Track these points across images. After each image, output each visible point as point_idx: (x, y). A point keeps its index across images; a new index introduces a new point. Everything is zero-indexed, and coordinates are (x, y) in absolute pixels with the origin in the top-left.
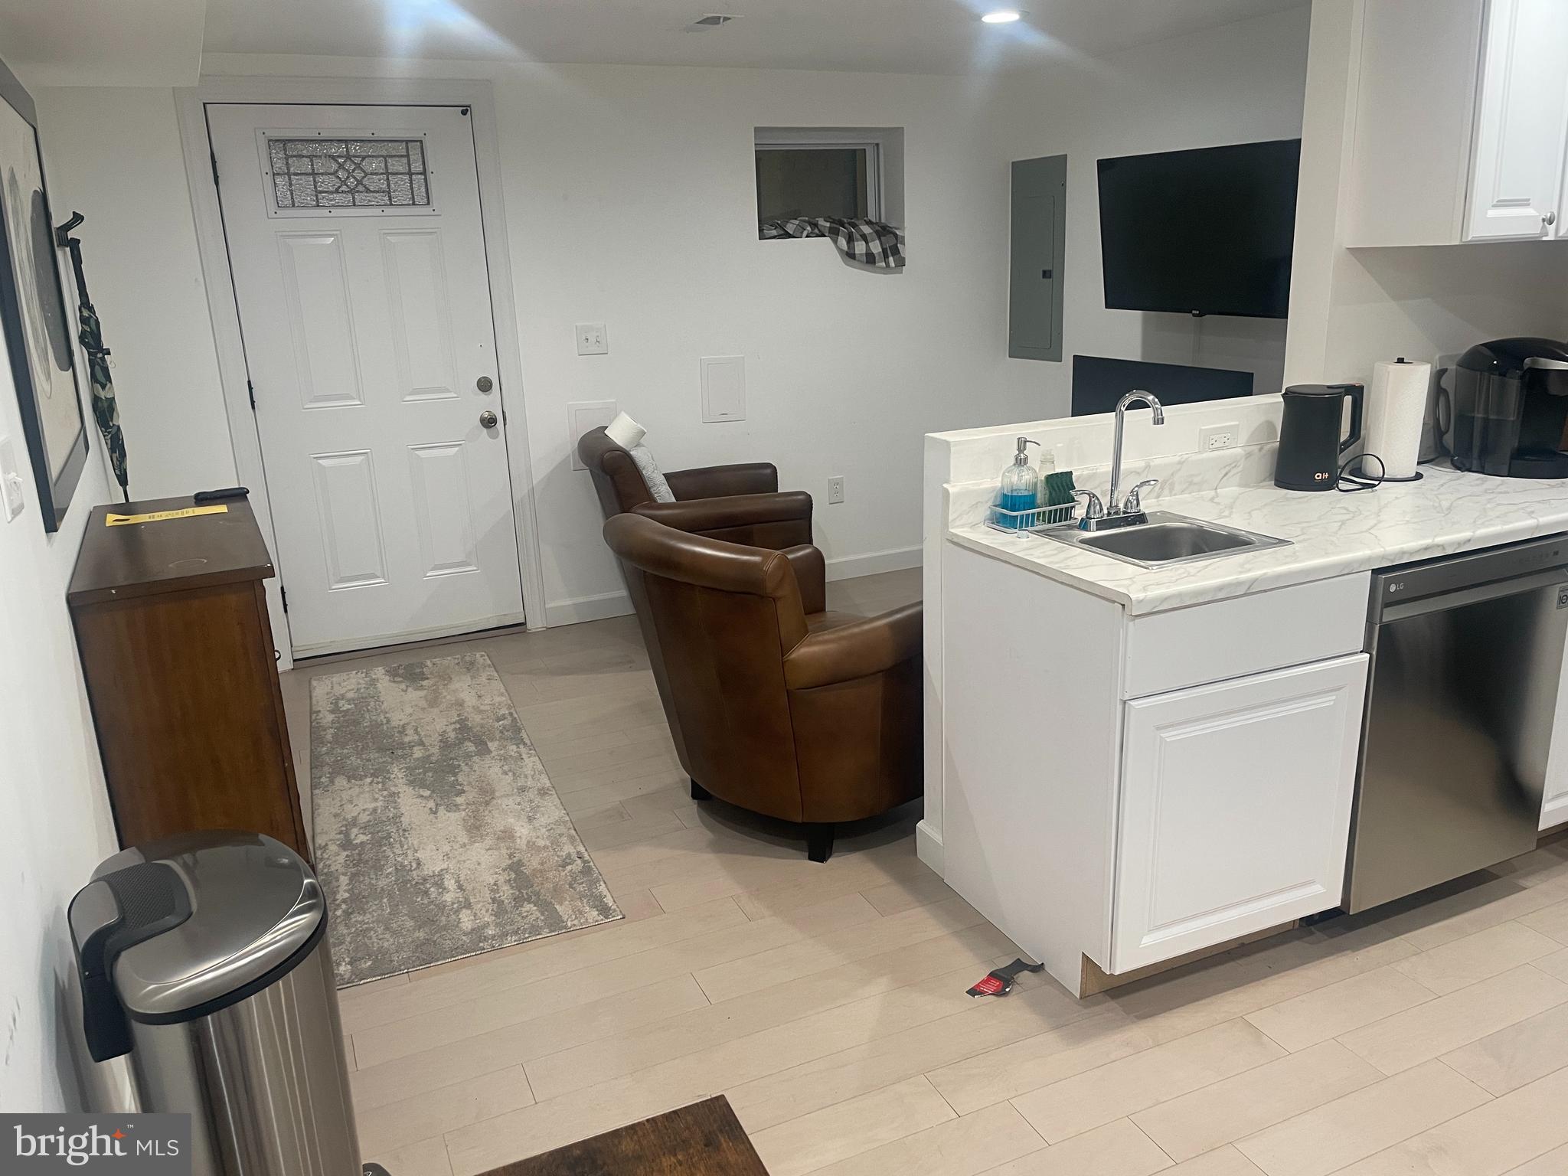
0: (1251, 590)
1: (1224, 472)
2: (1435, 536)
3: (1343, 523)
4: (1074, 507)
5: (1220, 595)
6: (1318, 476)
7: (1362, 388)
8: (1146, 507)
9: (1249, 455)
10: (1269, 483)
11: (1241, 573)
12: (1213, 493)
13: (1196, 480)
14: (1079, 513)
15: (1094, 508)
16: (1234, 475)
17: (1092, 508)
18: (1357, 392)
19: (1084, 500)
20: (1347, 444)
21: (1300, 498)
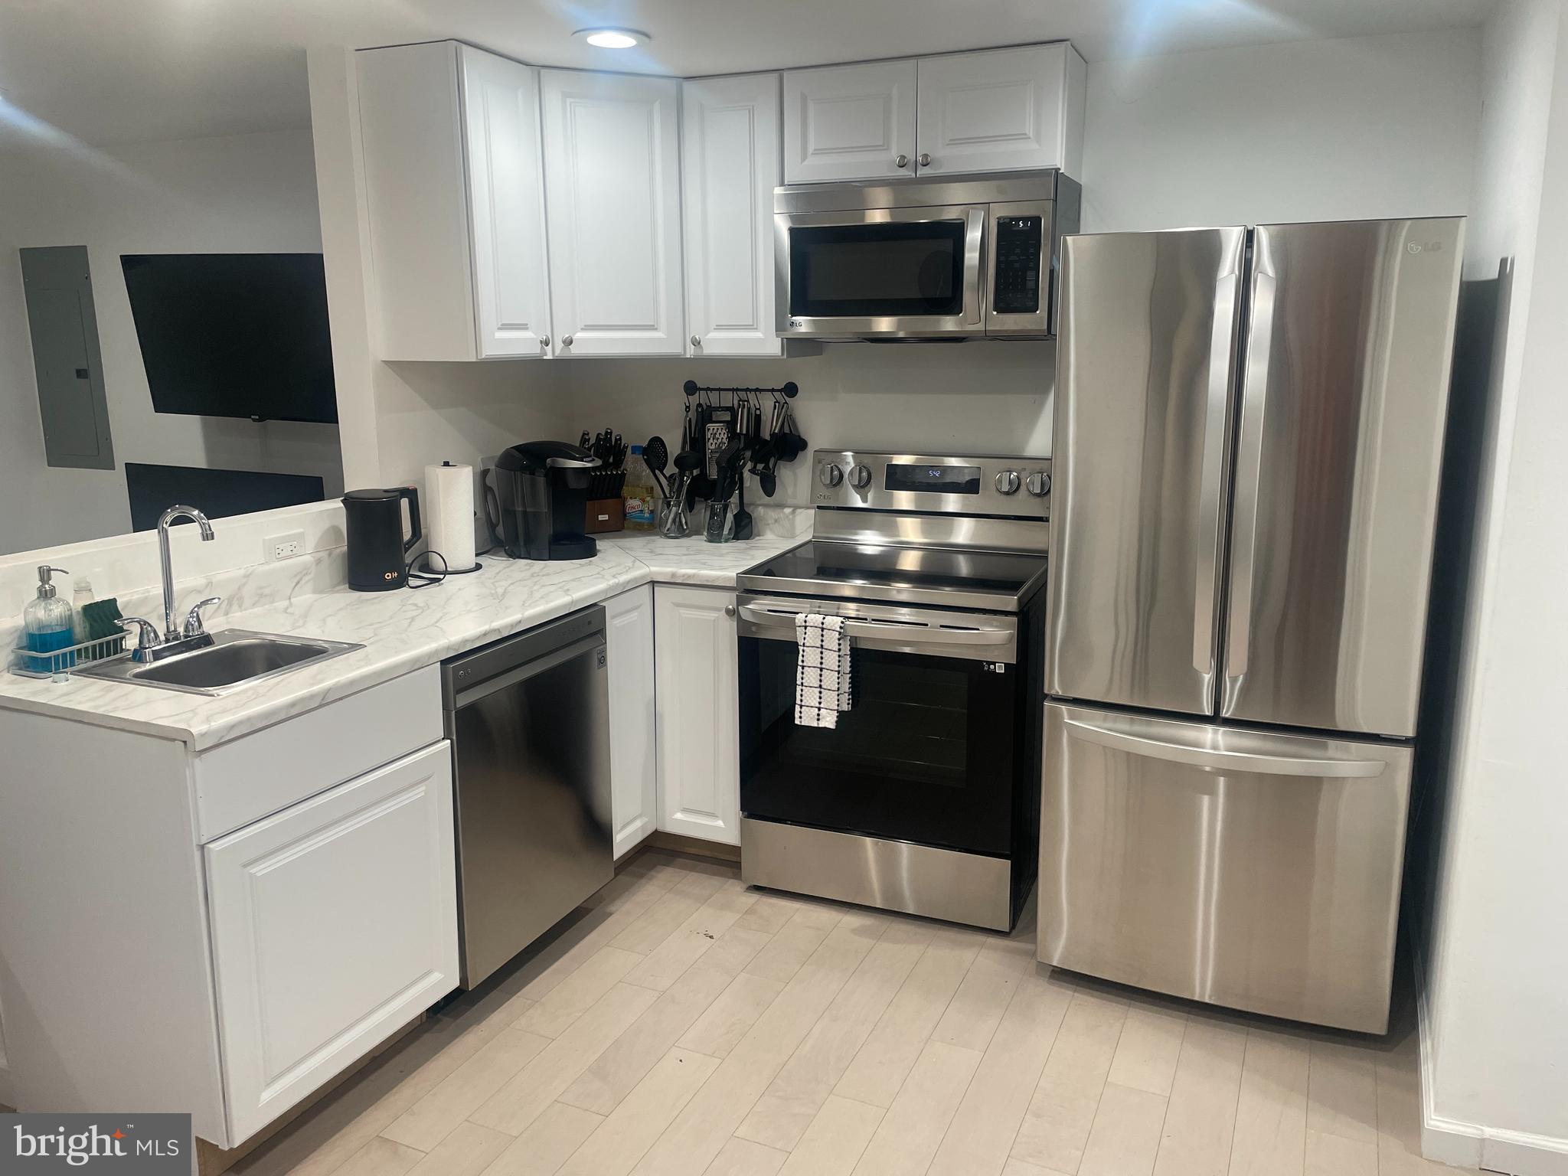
0: (325, 701)
1: (296, 581)
2: (492, 622)
3: (413, 619)
4: (124, 637)
5: (294, 712)
6: (388, 576)
7: (415, 491)
8: (210, 627)
9: (319, 561)
10: (343, 587)
11: (313, 685)
12: (286, 603)
13: (267, 591)
14: (131, 643)
15: (148, 636)
16: (307, 582)
17: (145, 636)
18: (411, 494)
19: (136, 629)
20: (411, 543)
21: (373, 599)
